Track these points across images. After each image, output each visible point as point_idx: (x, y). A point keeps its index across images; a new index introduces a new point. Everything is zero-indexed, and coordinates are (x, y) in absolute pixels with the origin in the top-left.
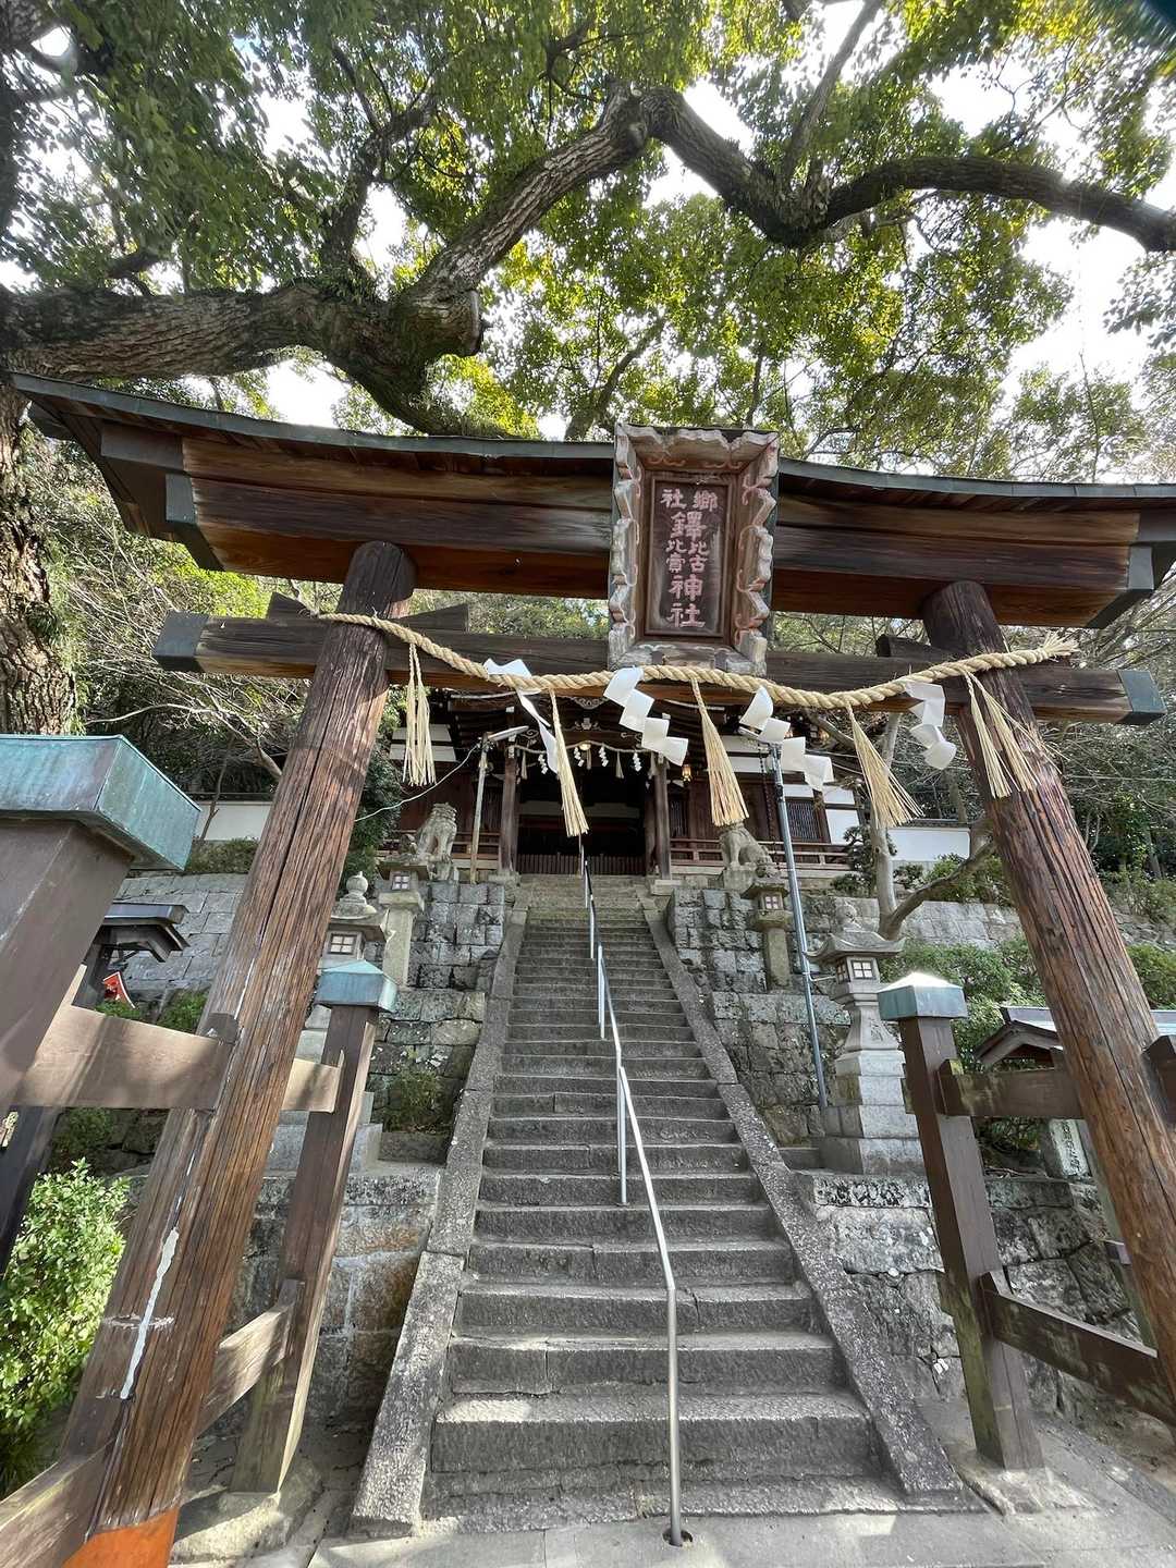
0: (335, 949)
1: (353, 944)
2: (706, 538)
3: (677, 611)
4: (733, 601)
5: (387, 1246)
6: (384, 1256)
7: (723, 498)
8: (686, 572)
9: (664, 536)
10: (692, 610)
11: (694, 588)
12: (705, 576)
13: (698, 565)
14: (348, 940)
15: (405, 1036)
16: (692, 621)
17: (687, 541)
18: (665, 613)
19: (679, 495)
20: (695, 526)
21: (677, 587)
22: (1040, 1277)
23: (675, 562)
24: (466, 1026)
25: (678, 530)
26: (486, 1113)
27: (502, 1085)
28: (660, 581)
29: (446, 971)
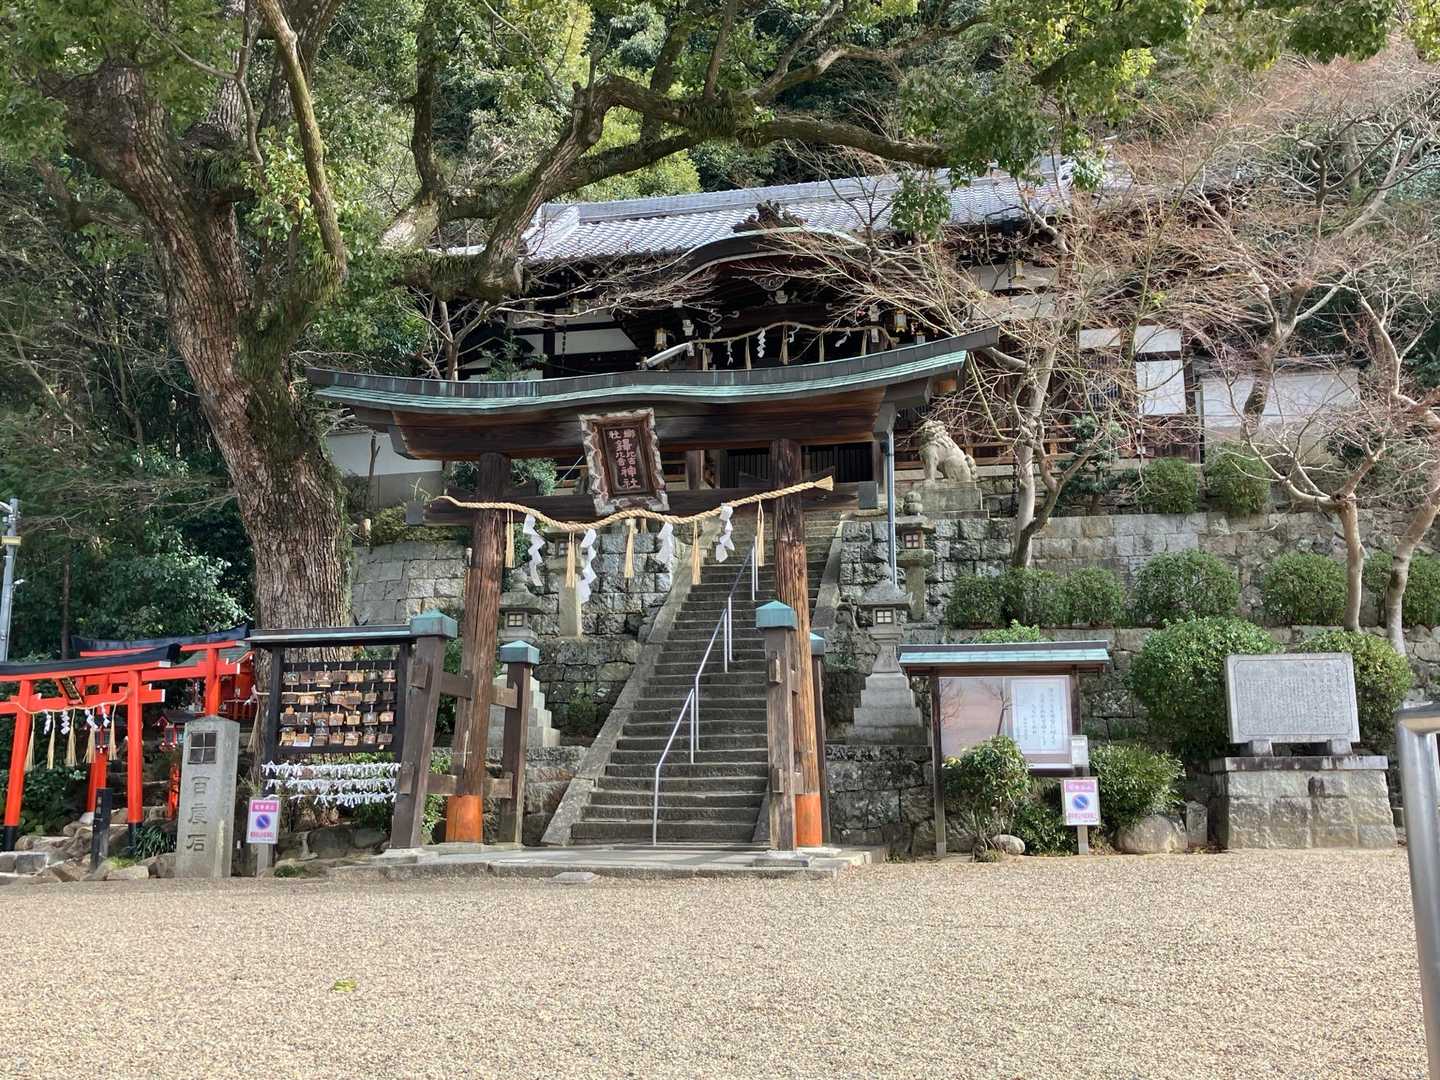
0: (512, 623)
1: (523, 620)
2: (633, 449)
3: (626, 482)
4: (650, 478)
5: (557, 779)
6: (555, 783)
7: (637, 432)
8: (627, 465)
9: (614, 451)
10: (633, 481)
11: (632, 471)
12: (636, 465)
13: (632, 461)
14: (519, 617)
15: (577, 676)
16: (634, 486)
17: (625, 452)
18: (621, 484)
19: (617, 433)
20: (627, 445)
21: (624, 472)
22: (918, 794)
23: (621, 462)
24: (622, 666)
25: (619, 448)
26: (625, 721)
27: (638, 705)
28: (616, 471)
29: (621, 618)
